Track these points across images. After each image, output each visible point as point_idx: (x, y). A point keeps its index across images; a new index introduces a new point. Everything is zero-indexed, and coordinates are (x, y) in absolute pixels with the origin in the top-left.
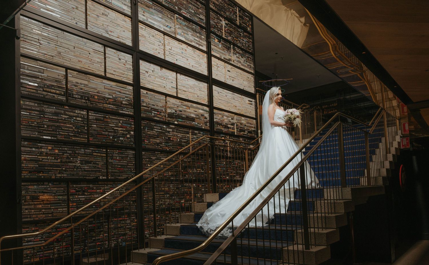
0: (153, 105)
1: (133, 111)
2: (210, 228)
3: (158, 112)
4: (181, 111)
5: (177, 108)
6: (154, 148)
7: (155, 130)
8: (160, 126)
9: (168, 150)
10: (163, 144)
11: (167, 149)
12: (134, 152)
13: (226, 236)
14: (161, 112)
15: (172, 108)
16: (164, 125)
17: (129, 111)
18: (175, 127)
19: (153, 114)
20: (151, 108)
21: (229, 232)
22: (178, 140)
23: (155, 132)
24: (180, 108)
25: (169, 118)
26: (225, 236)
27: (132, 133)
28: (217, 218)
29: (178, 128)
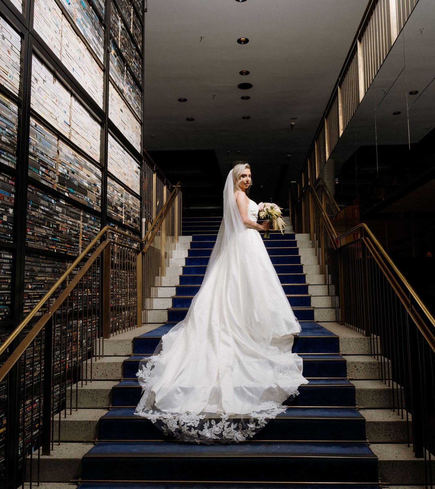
0: (42, 153)
1: (15, 162)
2: (187, 423)
3: (47, 168)
4: (73, 173)
5: (70, 165)
6: (38, 247)
7: (42, 207)
8: (48, 201)
9: (55, 251)
10: (50, 238)
11: (54, 249)
12: (11, 257)
13: (230, 438)
14: (50, 170)
15: (64, 164)
16: (52, 199)
17: (10, 159)
18: (66, 205)
19: (40, 173)
20: (40, 160)
21: (234, 429)
22: (68, 231)
23: (41, 212)
24: (72, 167)
25: (59, 185)
26: (228, 437)
27: (11, 211)
28: (177, 397)
29: (69, 206)
